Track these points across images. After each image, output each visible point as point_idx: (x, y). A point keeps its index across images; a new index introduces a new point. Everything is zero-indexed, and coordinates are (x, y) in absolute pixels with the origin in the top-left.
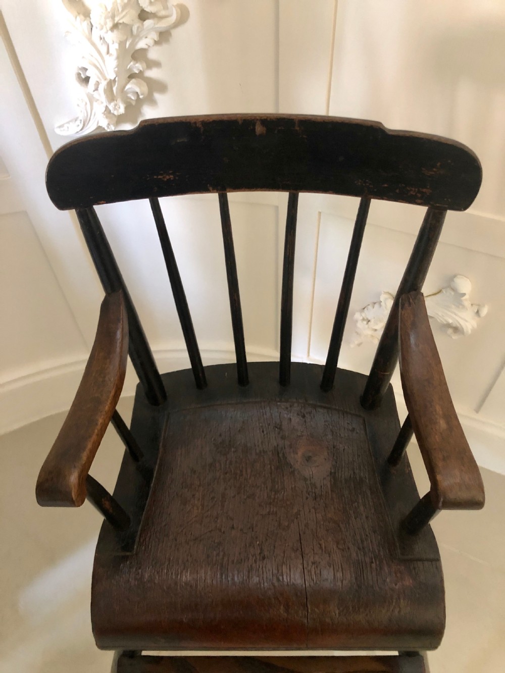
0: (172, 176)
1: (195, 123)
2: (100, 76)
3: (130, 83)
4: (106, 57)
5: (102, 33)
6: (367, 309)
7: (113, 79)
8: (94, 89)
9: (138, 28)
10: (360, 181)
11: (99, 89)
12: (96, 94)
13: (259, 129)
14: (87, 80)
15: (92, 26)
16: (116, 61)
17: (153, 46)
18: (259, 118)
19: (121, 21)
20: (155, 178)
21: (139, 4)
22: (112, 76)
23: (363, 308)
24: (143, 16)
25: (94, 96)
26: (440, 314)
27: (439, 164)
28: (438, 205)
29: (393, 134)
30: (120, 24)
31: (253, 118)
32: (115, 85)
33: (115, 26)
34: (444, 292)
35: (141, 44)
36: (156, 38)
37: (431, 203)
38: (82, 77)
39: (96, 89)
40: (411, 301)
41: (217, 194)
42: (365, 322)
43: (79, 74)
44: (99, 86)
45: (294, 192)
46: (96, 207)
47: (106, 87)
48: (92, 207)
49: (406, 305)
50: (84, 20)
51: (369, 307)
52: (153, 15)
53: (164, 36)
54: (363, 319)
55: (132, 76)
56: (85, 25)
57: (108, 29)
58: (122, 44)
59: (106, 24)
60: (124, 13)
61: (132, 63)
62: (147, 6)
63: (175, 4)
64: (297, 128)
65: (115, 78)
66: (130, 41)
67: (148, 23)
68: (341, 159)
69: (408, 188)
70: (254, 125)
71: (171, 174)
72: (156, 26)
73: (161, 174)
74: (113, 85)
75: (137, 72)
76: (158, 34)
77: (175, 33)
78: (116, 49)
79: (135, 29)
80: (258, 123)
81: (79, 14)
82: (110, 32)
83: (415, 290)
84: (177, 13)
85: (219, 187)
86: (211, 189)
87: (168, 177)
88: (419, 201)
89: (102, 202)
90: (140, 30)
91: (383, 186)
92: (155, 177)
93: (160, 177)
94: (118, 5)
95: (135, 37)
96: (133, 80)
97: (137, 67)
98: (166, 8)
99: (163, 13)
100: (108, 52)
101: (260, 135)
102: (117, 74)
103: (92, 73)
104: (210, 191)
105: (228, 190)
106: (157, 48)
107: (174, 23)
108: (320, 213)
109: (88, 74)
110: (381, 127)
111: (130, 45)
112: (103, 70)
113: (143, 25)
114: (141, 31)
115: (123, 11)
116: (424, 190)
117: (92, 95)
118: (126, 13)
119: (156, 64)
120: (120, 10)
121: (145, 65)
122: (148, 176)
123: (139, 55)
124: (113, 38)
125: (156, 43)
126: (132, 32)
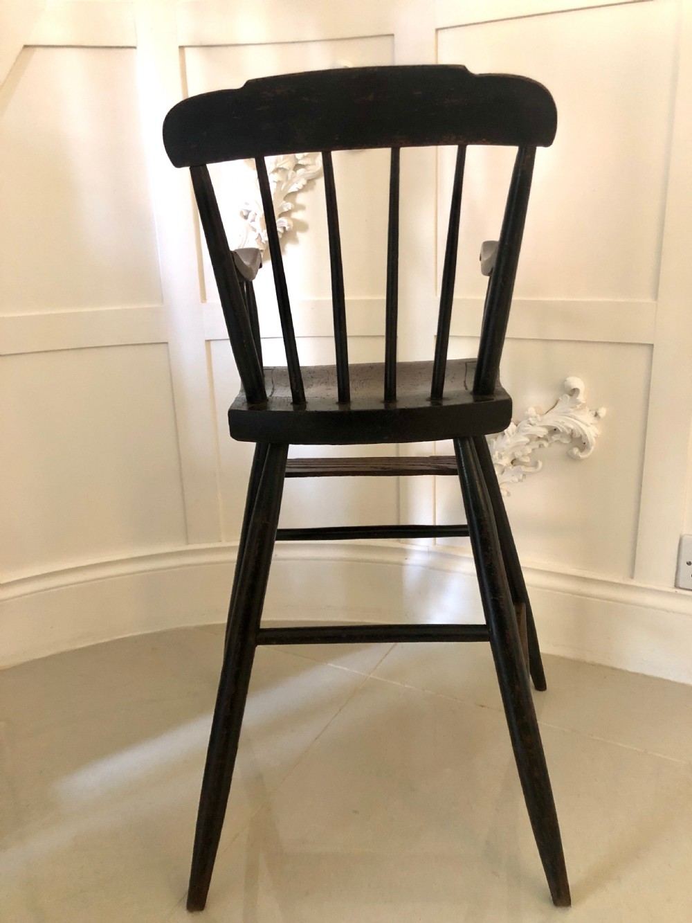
3: (281, 218)
9: (293, 174)
17: (302, 190)
19: (281, 167)
21: (295, 157)
24: (297, 167)
30: (280, 168)
33: (276, 171)
34: (561, 399)
35: (293, 188)
36: (305, 183)
39: (254, 220)
44: (257, 217)
52: (304, 167)
53: (310, 184)
55: (283, 214)
57: (271, 172)
61: (284, 202)
62: (301, 159)
66: (285, 185)
67: (301, 171)
72: (306, 174)
75: (287, 211)
76: (306, 181)
79: (290, 175)
95: (290, 182)
97: (287, 206)
106: (303, 194)
111: (284, 188)
113: (296, 172)
114: (294, 177)
119: (302, 207)
125: (304, 188)
126: (287, 177)
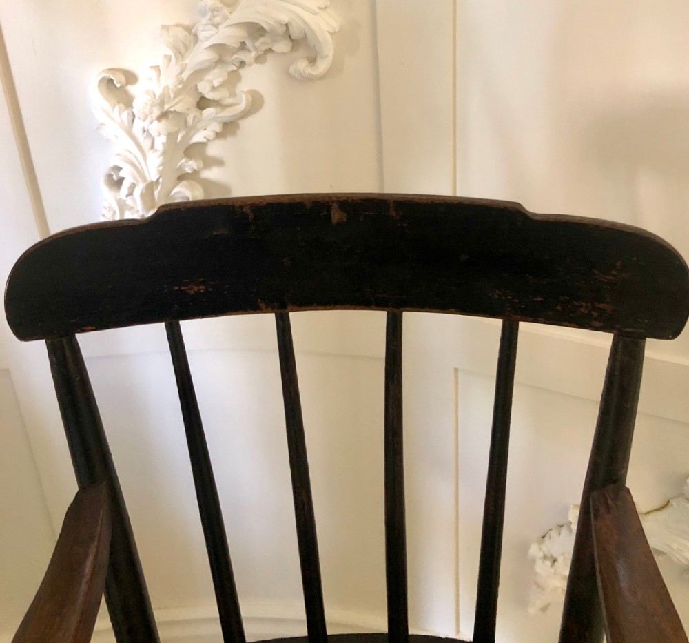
0: (202, 287)
1: (241, 207)
2: (137, 176)
3: (179, 186)
4: (150, 154)
5: (146, 124)
6: (550, 538)
7: (154, 179)
8: (126, 192)
9: (195, 117)
10: (497, 291)
11: (134, 193)
12: (129, 202)
13: (336, 215)
14: (120, 182)
15: (134, 115)
16: (161, 159)
17: (214, 139)
18: (335, 199)
19: (172, 109)
20: (176, 290)
21: (198, 90)
22: (153, 176)
23: (542, 536)
24: (202, 103)
25: (127, 203)
26: (675, 546)
27: (618, 264)
28: (628, 330)
29: (540, 218)
30: (171, 112)
31: (327, 199)
32: (157, 187)
33: (164, 115)
34: (674, 504)
35: (198, 137)
36: (218, 129)
37: (617, 326)
38: (114, 180)
39: (130, 194)
40: (610, 502)
41: (273, 315)
42: (548, 563)
43: (110, 176)
44: (135, 189)
45: (395, 310)
46: (79, 336)
47: (144, 191)
48: (74, 336)
49: (602, 510)
50: (125, 110)
51: (552, 533)
52: (216, 103)
53: (229, 128)
54: (545, 557)
55: (182, 177)
56: (125, 114)
57: (154, 118)
58: (171, 136)
59: (151, 113)
60: (177, 100)
61: (183, 161)
62: (209, 92)
63: (246, 90)
64: (393, 213)
65: (158, 179)
66: (184, 133)
67: (209, 111)
68: (464, 257)
69: (576, 303)
70: (329, 208)
71: (202, 283)
72: (218, 116)
73: (187, 284)
74: (154, 188)
75: (190, 171)
76: (221, 125)
77: (244, 123)
78: (163, 143)
79: (190, 120)
80: (335, 206)
81: (119, 102)
82: (156, 122)
83: (615, 482)
84: (247, 100)
85: (276, 304)
86: (263, 305)
87: (196, 288)
88: (598, 324)
89: (90, 328)
90: (197, 120)
91: (535, 300)
92: (177, 288)
93: (183, 288)
94: (170, 91)
95: (191, 129)
96: (184, 182)
97: (190, 165)
98: (233, 95)
99: (229, 101)
100: (152, 147)
101: (338, 224)
102: (161, 174)
103: (127, 173)
104: (262, 310)
105: (290, 307)
106: (219, 142)
107: (242, 112)
108: (456, 370)
109: (122, 174)
110: (521, 210)
111: (183, 138)
112: (142, 169)
113: (201, 114)
114: (198, 122)
115: (175, 97)
116: (602, 306)
117: (125, 201)
118: (180, 101)
119: (219, 162)
120: (172, 96)
121: (201, 164)
122: (165, 286)
123: (193, 150)
124: (159, 131)
125: (218, 135)
126: (186, 122)
